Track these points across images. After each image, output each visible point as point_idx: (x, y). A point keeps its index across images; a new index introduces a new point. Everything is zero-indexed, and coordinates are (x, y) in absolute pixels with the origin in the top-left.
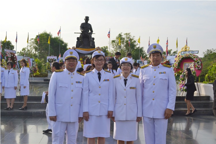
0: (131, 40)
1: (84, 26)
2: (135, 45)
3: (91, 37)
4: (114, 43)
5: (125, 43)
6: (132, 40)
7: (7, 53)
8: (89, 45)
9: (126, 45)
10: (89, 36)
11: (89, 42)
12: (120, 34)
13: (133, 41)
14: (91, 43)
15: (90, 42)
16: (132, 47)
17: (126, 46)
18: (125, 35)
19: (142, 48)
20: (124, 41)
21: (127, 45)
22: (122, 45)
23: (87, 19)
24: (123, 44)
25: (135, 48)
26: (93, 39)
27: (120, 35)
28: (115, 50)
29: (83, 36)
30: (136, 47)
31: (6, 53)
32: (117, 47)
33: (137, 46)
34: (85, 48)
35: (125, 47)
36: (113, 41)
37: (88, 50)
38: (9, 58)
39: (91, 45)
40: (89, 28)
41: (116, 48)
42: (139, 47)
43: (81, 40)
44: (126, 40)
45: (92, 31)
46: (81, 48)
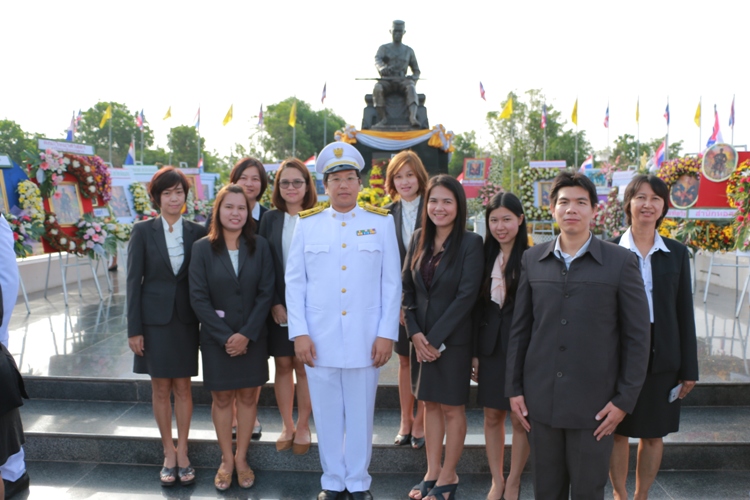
0: (546, 109)
1: (389, 55)
2: (559, 125)
3: (413, 90)
4: (493, 119)
5: (526, 118)
6: (549, 109)
7: (48, 157)
8: (408, 119)
9: (531, 125)
10: (405, 89)
11: (407, 111)
12: (511, 93)
13: (551, 112)
14: (414, 111)
15: (411, 108)
16: (551, 131)
17: (529, 128)
18: (528, 95)
19: (581, 133)
20: (522, 114)
21: (535, 124)
22: (519, 127)
23: (399, 29)
24: (522, 121)
25: (560, 134)
26: (422, 98)
27: (513, 96)
28: (497, 142)
29: (384, 88)
30: (561, 130)
31: (42, 154)
32: (503, 132)
33: (566, 129)
34: (394, 130)
35: (527, 132)
36: (492, 115)
37: (400, 138)
38: (58, 175)
39: (413, 119)
40: (407, 59)
41: (500, 136)
42: (570, 132)
43: (377, 101)
44: (529, 109)
45: (416, 71)
46: (379, 129)
